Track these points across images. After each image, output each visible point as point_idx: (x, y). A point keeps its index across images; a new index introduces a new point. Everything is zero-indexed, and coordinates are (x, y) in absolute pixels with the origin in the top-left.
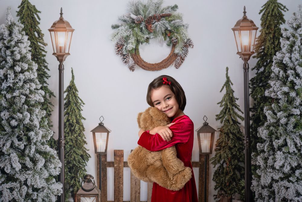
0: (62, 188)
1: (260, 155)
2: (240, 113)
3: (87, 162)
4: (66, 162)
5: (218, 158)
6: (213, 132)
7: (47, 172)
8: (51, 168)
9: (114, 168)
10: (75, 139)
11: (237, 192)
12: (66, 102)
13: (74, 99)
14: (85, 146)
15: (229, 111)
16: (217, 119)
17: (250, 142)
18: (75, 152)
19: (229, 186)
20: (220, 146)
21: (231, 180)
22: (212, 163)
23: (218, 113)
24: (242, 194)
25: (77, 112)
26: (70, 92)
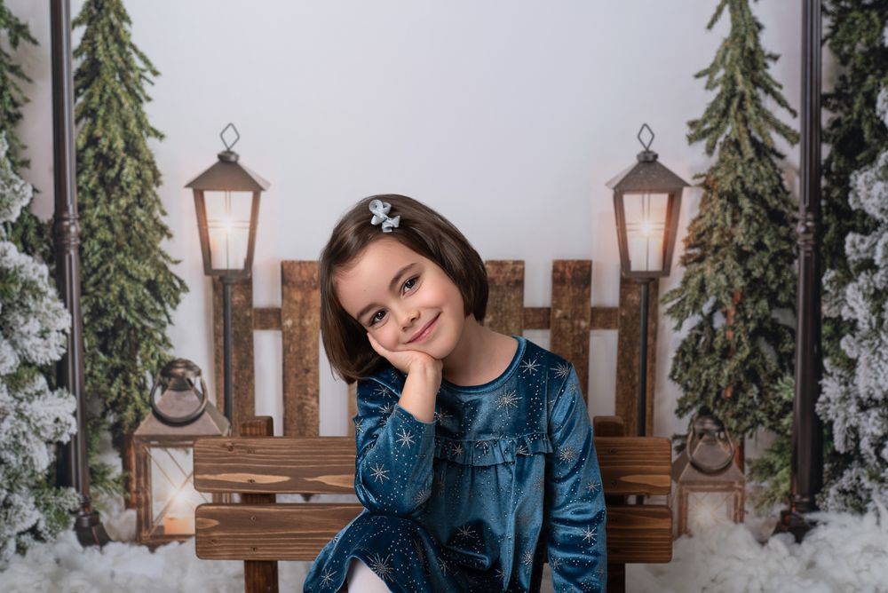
0: (75, 414)
1: (857, 281)
2: (782, 115)
3: (174, 308)
4: (86, 309)
5: (692, 291)
6: (674, 190)
7: (9, 348)
8: (29, 333)
9: (280, 333)
10: (125, 218)
11: (762, 422)
12: (84, 64)
13: (114, 52)
14: (164, 244)
15: (741, 107)
16: (691, 139)
17: (821, 229)
18: (121, 268)
19: (734, 399)
20: (702, 245)
21: (742, 377)
22: (670, 312)
23: (698, 114)
24: (782, 433)
25: (127, 105)
26: (99, 26)
